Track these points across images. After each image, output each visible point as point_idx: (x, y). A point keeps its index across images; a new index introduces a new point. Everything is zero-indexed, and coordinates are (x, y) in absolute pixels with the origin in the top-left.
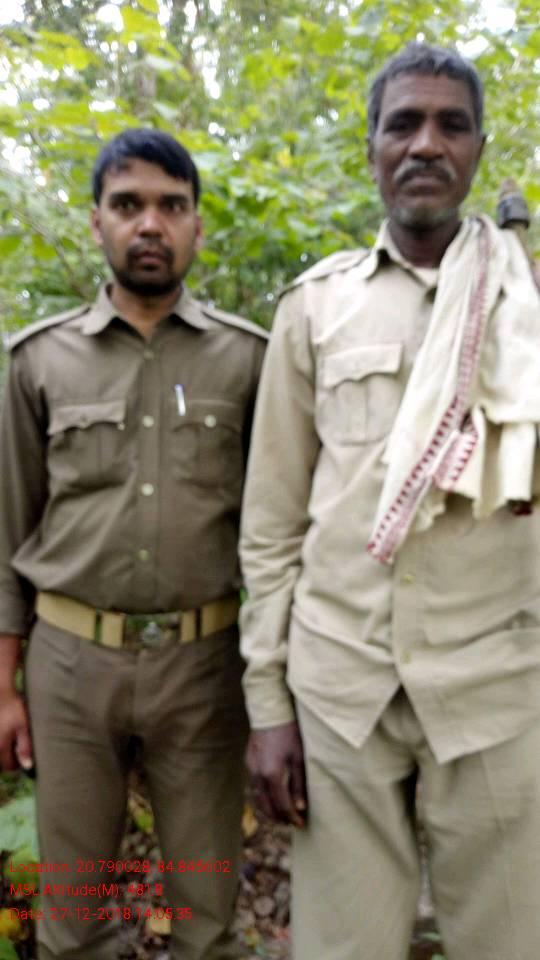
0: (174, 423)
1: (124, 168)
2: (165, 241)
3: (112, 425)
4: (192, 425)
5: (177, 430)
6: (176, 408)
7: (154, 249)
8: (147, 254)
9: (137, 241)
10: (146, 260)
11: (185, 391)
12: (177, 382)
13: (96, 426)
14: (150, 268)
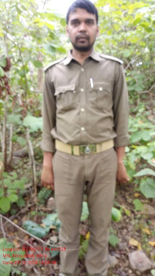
0: (90, 90)
1: (75, 11)
2: (87, 33)
3: (72, 91)
4: (96, 91)
5: (91, 92)
6: (90, 85)
7: (84, 36)
8: (82, 38)
9: (79, 34)
10: (81, 40)
11: (93, 80)
12: (91, 77)
13: (67, 92)
14: (83, 42)
